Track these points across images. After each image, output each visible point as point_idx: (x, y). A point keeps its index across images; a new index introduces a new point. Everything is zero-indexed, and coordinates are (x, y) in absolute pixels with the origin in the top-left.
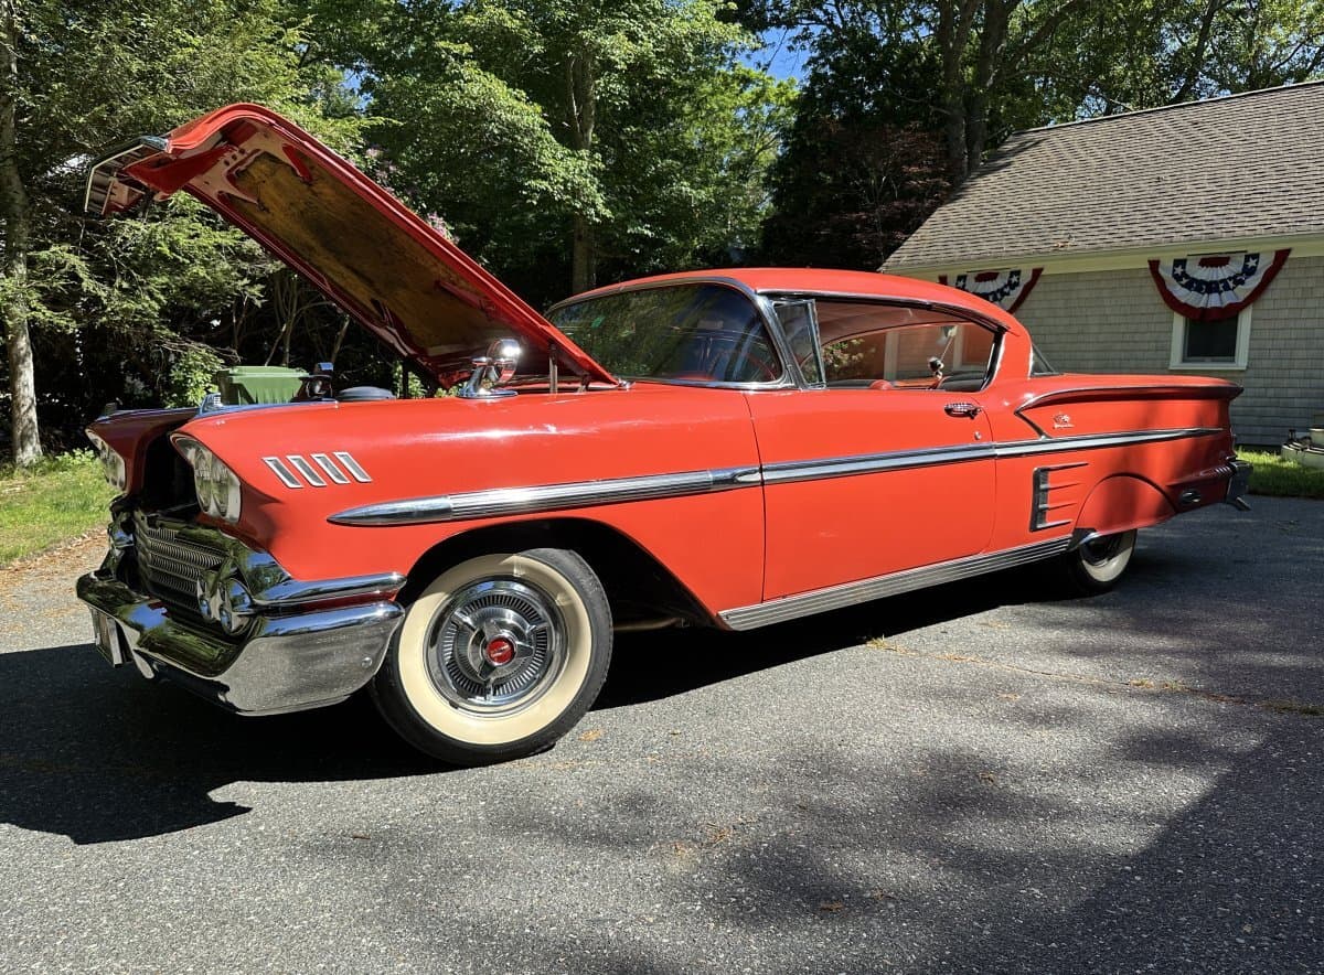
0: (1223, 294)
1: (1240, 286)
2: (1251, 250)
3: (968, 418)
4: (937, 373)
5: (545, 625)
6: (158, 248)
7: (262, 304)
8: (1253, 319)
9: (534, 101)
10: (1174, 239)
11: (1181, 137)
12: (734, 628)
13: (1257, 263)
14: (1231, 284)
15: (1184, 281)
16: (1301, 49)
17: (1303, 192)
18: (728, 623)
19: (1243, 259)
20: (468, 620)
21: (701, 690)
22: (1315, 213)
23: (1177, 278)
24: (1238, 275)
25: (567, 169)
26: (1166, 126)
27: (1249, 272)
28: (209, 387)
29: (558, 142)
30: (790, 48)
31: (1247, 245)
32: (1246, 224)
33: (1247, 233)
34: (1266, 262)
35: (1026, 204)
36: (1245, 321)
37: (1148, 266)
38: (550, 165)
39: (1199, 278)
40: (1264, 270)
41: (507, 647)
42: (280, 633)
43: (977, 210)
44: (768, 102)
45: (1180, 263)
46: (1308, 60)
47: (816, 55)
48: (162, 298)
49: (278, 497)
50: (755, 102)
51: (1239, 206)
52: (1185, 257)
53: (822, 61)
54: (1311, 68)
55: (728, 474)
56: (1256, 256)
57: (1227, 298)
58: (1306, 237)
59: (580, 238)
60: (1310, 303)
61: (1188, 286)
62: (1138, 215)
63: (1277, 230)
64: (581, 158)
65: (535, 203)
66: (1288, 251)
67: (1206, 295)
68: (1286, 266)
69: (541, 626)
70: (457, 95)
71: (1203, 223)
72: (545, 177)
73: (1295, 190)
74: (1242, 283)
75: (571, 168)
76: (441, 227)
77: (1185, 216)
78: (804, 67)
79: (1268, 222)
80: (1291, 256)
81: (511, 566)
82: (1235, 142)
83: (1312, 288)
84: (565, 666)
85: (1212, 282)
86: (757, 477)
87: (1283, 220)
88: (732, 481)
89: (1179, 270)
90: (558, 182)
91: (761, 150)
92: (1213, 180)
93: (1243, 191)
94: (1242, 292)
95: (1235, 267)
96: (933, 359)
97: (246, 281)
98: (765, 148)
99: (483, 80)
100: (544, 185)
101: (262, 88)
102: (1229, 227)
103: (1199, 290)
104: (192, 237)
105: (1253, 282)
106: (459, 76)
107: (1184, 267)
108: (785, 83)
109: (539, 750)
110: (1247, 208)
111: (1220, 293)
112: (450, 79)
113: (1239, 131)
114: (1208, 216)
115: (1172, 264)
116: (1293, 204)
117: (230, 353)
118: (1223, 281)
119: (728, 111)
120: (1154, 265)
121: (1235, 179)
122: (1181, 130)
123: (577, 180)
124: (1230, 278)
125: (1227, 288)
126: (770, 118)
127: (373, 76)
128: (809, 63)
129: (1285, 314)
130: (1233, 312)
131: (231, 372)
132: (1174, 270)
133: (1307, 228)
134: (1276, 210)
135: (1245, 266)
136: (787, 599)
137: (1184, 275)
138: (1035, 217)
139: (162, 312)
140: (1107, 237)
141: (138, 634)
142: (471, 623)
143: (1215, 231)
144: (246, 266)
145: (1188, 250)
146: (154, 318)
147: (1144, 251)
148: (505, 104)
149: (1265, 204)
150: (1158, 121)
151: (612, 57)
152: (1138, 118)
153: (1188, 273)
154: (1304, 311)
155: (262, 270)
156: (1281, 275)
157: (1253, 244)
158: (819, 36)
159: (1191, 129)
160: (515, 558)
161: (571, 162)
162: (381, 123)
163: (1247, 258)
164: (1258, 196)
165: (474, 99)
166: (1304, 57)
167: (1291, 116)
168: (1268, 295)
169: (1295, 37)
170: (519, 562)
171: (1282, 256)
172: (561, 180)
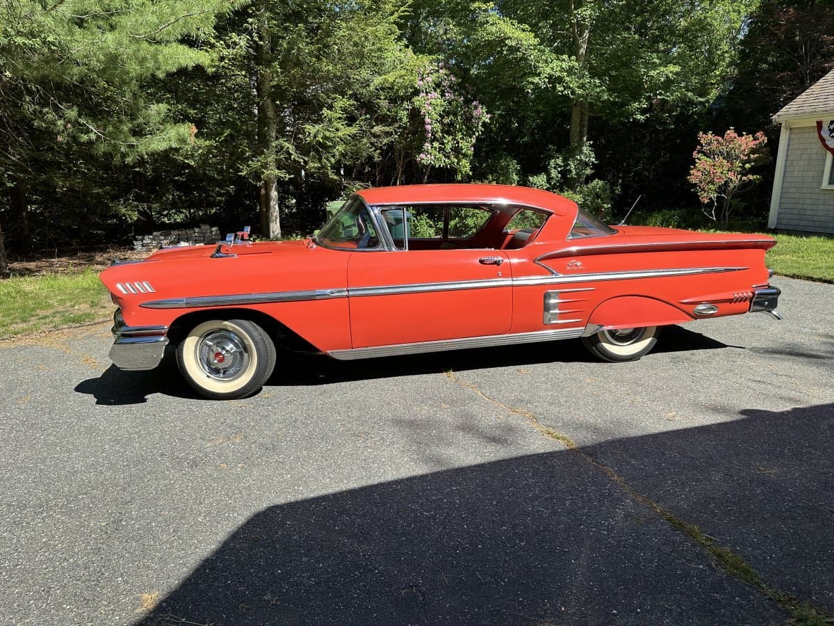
3: (496, 265)
7: (379, 161)
20: (211, 344)
25: (552, 68)
38: (543, 67)
41: (221, 356)
49: (121, 297)
55: (327, 292)
64: (563, 60)
72: (538, 75)
75: (555, 67)
86: (345, 294)
88: (327, 295)
90: (546, 77)
97: (373, 149)
99: (501, 22)
100: (537, 79)
123: (559, 74)
136: (369, 348)
144: (373, 140)
155: (381, 143)
160: (226, 323)
161: (556, 63)
170: (228, 324)
172: (548, 76)
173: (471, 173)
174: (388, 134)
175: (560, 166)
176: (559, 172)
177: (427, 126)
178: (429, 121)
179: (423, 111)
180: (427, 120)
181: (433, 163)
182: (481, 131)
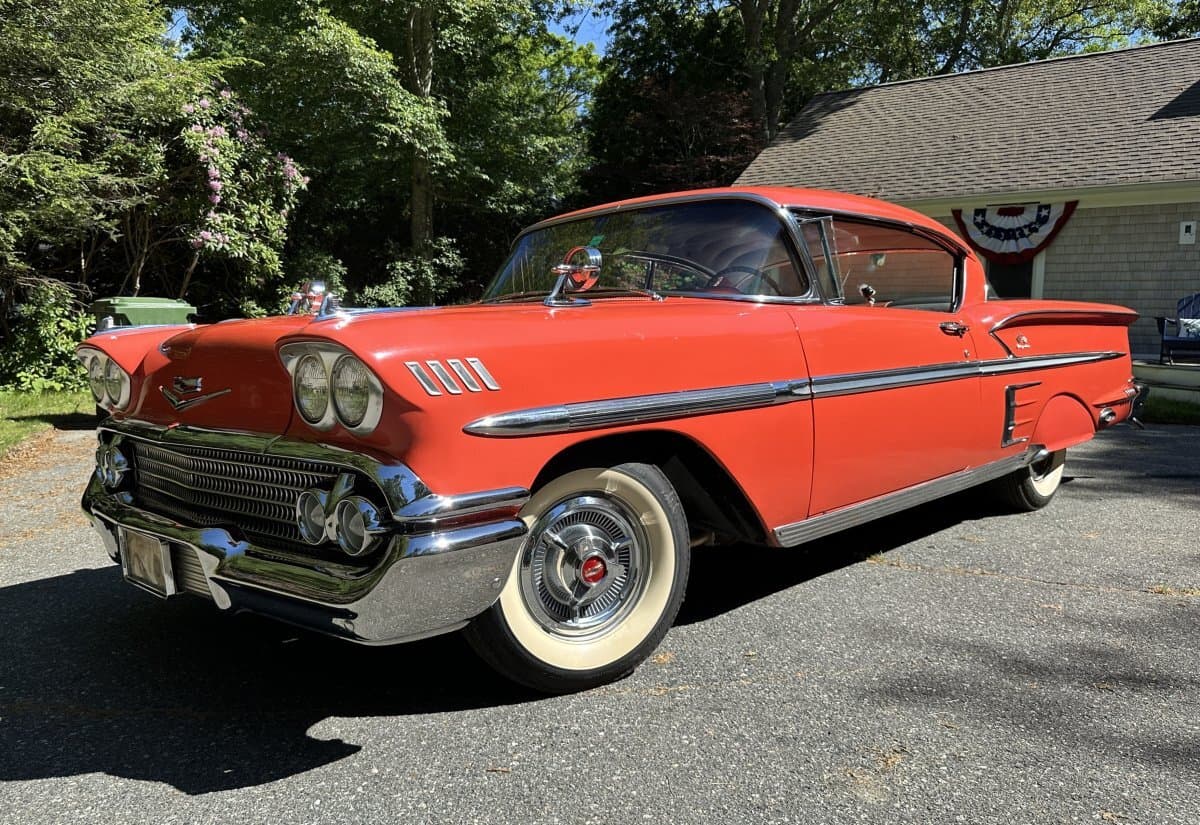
0: (1020, 240)
1: (1034, 234)
2: (1044, 201)
3: (958, 337)
4: (870, 300)
5: (629, 542)
6: (23, 179)
7: (117, 238)
8: (1046, 263)
9: (385, 49)
10: (975, 191)
11: (969, 101)
12: (783, 544)
13: (1049, 213)
14: (1026, 232)
15: (985, 229)
16: (1043, 31)
17: (1085, 150)
18: (780, 539)
19: (1036, 210)
20: (557, 538)
21: (740, 609)
22: (1099, 169)
23: (979, 226)
24: (1032, 224)
25: (415, 114)
26: (955, 91)
27: (1042, 220)
28: (61, 321)
29: (404, 88)
30: (595, 14)
31: (1041, 197)
32: (1038, 178)
33: (1040, 186)
34: (1056, 212)
35: (834, 158)
36: (1039, 265)
37: (950, 214)
38: (399, 110)
39: (997, 226)
40: (1056, 219)
41: (600, 565)
42: (419, 553)
43: (789, 163)
44: (569, 64)
45: (980, 212)
46: (1049, 42)
47: (618, 21)
48: (18, 231)
49: (420, 405)
50: (557, 64)
51: (1029, 163)
52: (985, 207)
53: (623, 28)
54: (1051, 48)
55: (784, 386)
56: (1048, 207)
57: (1023, 244)
58: (1092, 190)
59: (419, 182)
60: (1097, 249)
61: (988, 234)
62: (939, 169)
63: (1067, 184)
64: (428, 105)
65: (385, 145)
66: (1076, 203)
67: (1006, 241)
68: (1074, 216)
69: (625, 544)
70: (312, 40)
71: (999, 177)
72: (393, 121)
73: (1079, 149)
74: (1036, 230)
75: (419, 114)
76: (291, 168)
77: (982, 170)
78: (608, 32)
79: (1058, 176)
80: (1078, 207)
81: (605, 480)
82: (1018, 106)
83: (1098, 236)
84: (647, 587)
85: (1010, 230)
86: (806, 390)
87: (1071, 175)
88: (789, 393)
89: (979, 219)
90: (406, 127)
91: (562, 109)
92: (1003, 139)
93: (1032, 149)
94: (1037, 239)
95: (1029, 217)
96: (865, 286)
97: (101, 216)
98: (566, 107)
99: (337, 28)
100: (393, 128)
101: (124, 26)
102: (1023, 181)
103: (997, 236)
104: (55, 169)
105: (1045, 230)
106: (313, 23)
107: (984, 216)
108: (585, 47)
109: (623, 675)
110: (1037, 164)
111: (1016, 239)
112: (305, 25)
113: (1020, 96)
114: (1004, 170)
115: (973, 213)
116: (1078, 161)
117: (81, 288)
118: (1019, 229)
119: (533, 72)
120: (957, 214)
121: (1023, 139)
122: (969, 95)
123: (426, 125)
124: (1025, 227)
125: (1023, 235)
126: (571, 79)
127: (193, 28)
128: (612, 29)
129: (1074, 259)
130: (1028, 257)
131: (112, 302)
132: (975, 219)
133: (1093, 182)
134: (1063, 166)
135: (1039, 216)
136: (828, 515)
137: (984, 223)
138: (845, 171)
139: (18, 246)
140: (914, 188)
141: (215, 561)
142: (560, 541)
143: (1011, 184)
144: (100, 201)
145: (991, 200)
146: (9, 251)
147: (948, 200)
148: (356, 50)
149: (1052, 161)
150: (947, 86)
151: (457, 11)
152: (930, 84)
153: (989, 222)
154: (1091, 256)
155: (118, 206)
156: (1070, 223)
157: (1047, 196)
158: (621, 5)
159: (978, 94)
160: (609, 473)
161: (418, 108)
162: (242, 63)
163: (1041, 208)
164: (1046, 153)
165: (328, 45)
166: (1045, 38)
167: (1065, 85)
168: (1058, 242)
169: (1037, 20)
170: (613, 477)
171: (1071, 207)
172: (410, 125)
173: (281, 274)
174: (128, 192)
175: (410, 274)
176: (409, 283)
177: (213, 183)
178: (217, 173)
179: (203, 156)
180: (214, 171)
181: (228, 248)
182: (294, 203)
